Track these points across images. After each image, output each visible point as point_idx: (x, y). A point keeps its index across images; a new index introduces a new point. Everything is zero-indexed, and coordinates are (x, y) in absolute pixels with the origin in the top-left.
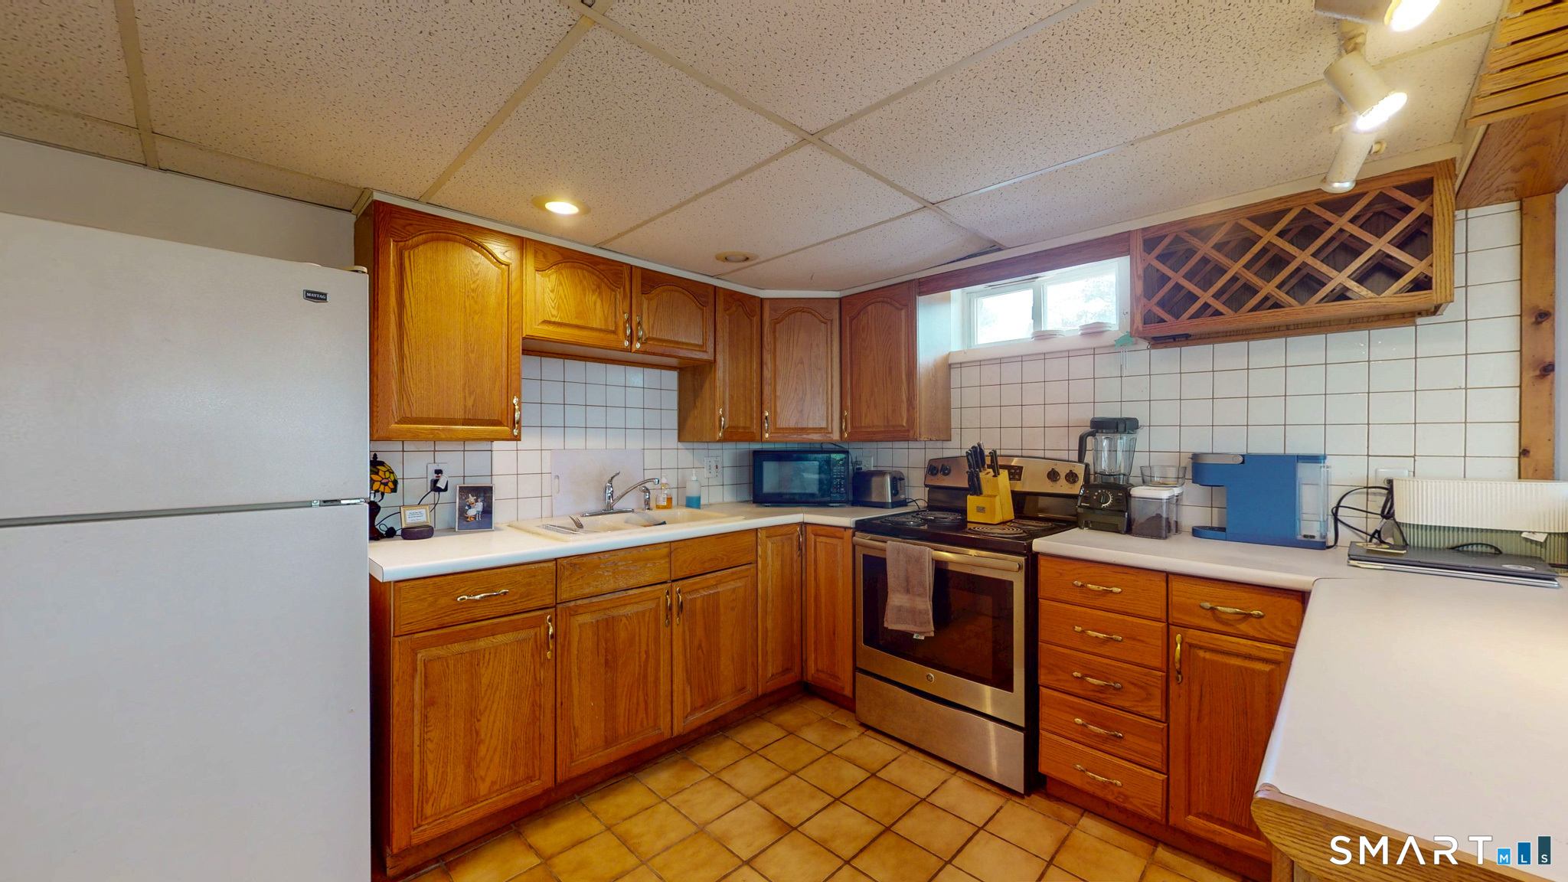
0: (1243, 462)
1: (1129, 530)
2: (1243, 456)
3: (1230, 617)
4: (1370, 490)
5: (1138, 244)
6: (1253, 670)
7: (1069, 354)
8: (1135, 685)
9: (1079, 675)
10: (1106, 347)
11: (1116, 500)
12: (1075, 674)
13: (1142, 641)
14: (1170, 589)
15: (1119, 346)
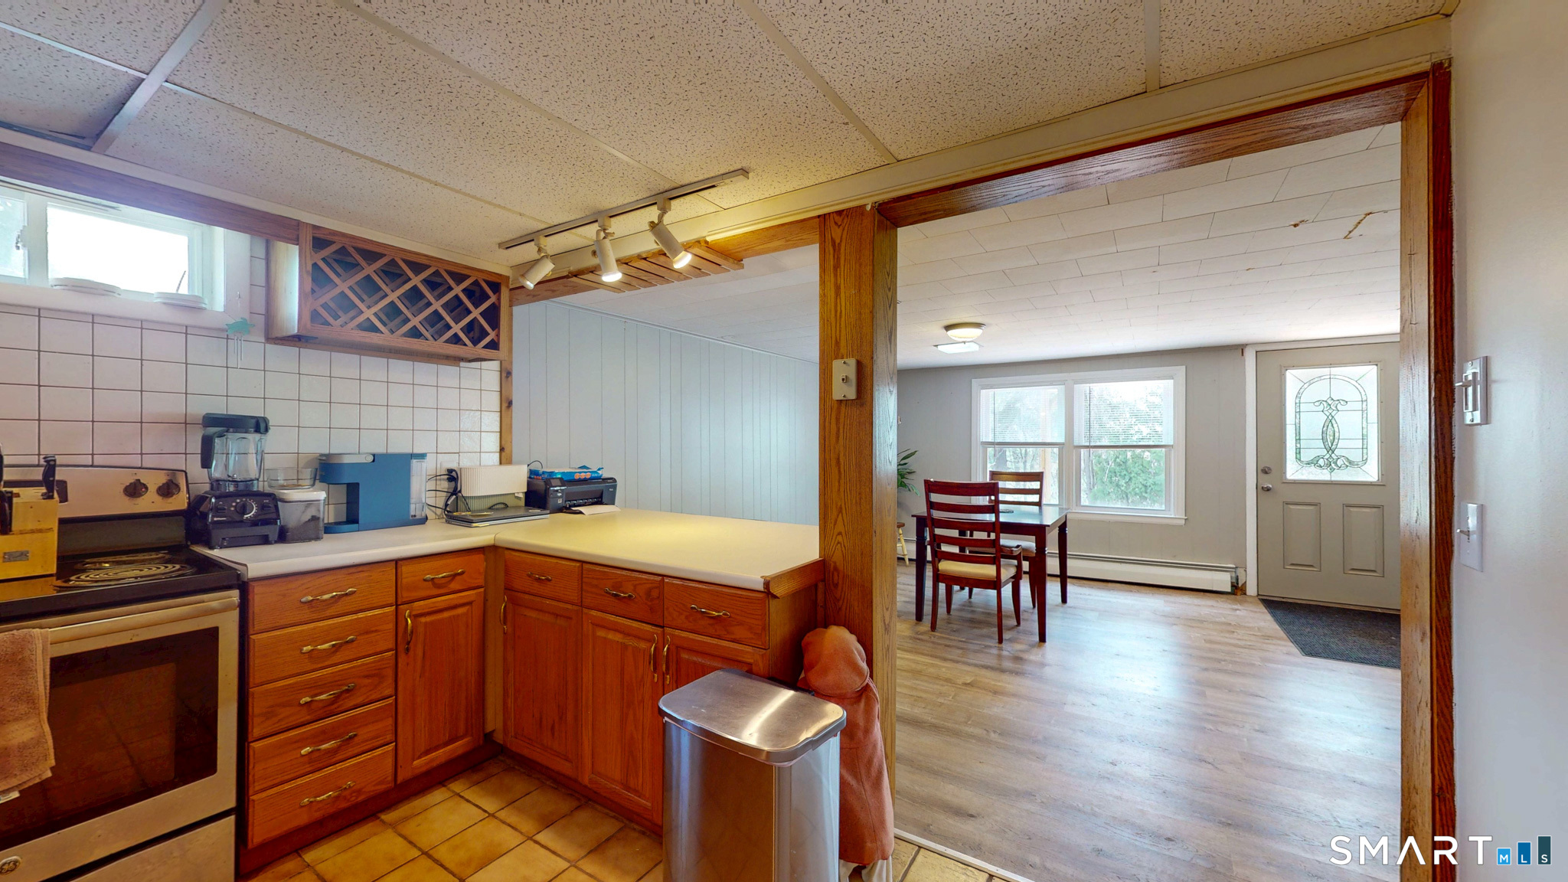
0: (374, 461)
1: (283, 537)
2: (374, 455)
3: (443, 581)
4: (438, 477)
5: (307, 237)
6: (458, 616)
7: (143, 325)
8: (367, 677)
9: (308, 699)
10: (204, 328)
11: (262, 508)
12: (303, 701)
13: (376, 631)
14: (399, 574)
15: (226, 333)
